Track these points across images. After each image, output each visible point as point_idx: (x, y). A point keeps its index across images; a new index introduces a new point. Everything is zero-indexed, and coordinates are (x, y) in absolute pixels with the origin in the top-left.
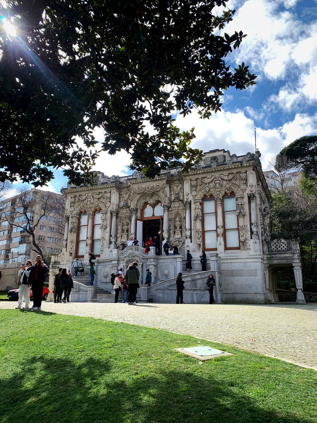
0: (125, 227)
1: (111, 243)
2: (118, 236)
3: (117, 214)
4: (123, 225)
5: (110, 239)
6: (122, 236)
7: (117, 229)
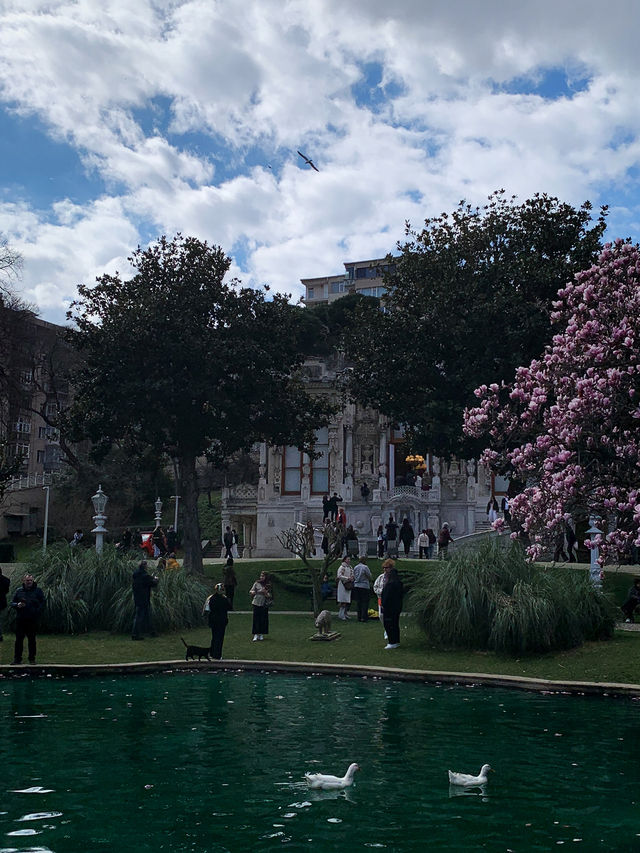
0: (367, 453)
1: (345, 475)
2: (356, 464)
3: (354, 430)
4: (363, 448)
5: (344, 470)
6: (362, 465)
7: (354, 455)
